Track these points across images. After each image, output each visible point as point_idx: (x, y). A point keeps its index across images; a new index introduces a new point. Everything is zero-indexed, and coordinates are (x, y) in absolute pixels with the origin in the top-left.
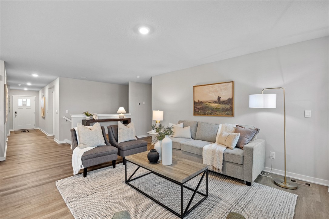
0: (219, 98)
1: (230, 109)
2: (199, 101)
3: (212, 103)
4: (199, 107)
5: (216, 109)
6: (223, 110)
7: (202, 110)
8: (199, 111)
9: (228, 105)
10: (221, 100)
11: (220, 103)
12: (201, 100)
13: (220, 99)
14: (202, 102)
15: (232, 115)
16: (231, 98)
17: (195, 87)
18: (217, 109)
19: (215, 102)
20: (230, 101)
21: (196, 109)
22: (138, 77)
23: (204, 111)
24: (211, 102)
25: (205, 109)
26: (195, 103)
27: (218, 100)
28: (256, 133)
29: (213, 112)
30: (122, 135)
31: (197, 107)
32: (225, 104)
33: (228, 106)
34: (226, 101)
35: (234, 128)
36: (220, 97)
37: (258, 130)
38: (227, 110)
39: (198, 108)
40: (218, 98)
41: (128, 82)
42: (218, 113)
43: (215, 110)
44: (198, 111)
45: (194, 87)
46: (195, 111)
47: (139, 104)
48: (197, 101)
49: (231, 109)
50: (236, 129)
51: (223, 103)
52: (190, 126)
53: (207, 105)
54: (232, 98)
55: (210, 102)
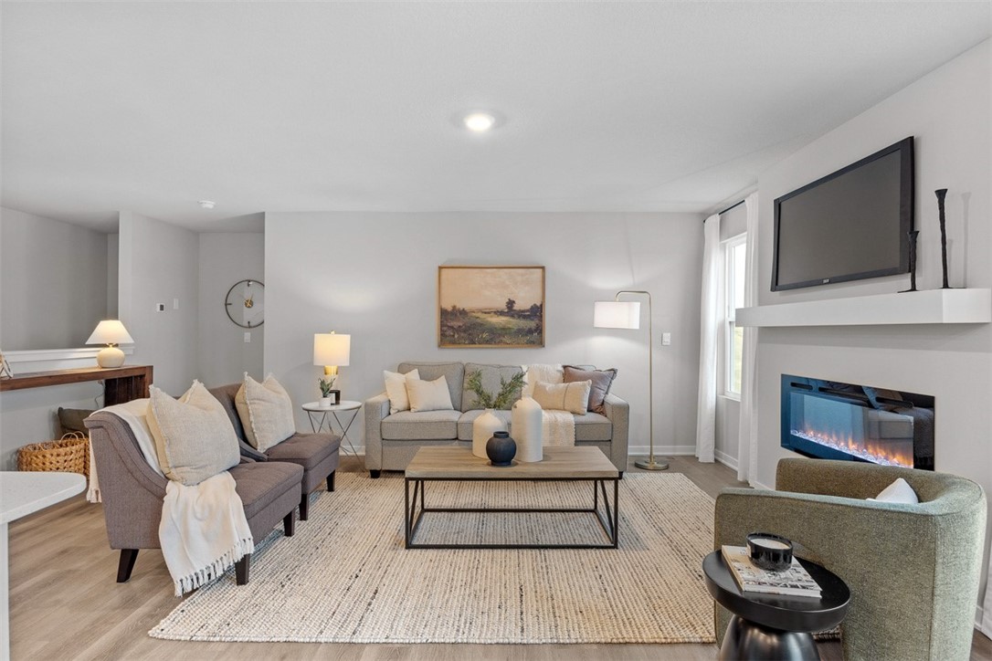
0: (511, 303)
1: (536, 330)
2: (454, 307)
3: (492, 314)
4: (456, 324)
5: (504, 329)
6: (520, 332)
7: (465, 331)
8: (456, 336)
9: (532, 320)
10: (515, 308)
11: (512, 316)
12: (460, 306)
13: (512, 306)
14: (463, 313)
15: (541, 343)
16: (538, 304)
17: (443, 270)
18: (504, 331)
19: (501, 313)
20: (537, 312)
21: (445, 328)
22: (209, 205)
23: (470, 334)
24: (489, 313)
25: (474, 328)
26: (443, 313)
27: (508, 308)
28: (612, 379)
29: (494, 337)
30: (270, 422)
31: (449, 324)
32: (525, 317)
33: (532, 324)
34: (528, 311)
35: (559, 371)
36: (514, 302)
37: (614, 371)
38: (530, 331)
39: (452, 327)
40: (508, 303)
41: (118, 213)
42: (506, 339)
43: (500, 332)
44: (453, 336)
45: (440, 268)
46: (443, 335)
47: (162, 307)
48: (448, 306)
49: (539, 330)
50: (564, 375)
51: (521, 315)
52: (443, 377)
53: (479, 321)
54: (541, 305)
55: (485, 313)
